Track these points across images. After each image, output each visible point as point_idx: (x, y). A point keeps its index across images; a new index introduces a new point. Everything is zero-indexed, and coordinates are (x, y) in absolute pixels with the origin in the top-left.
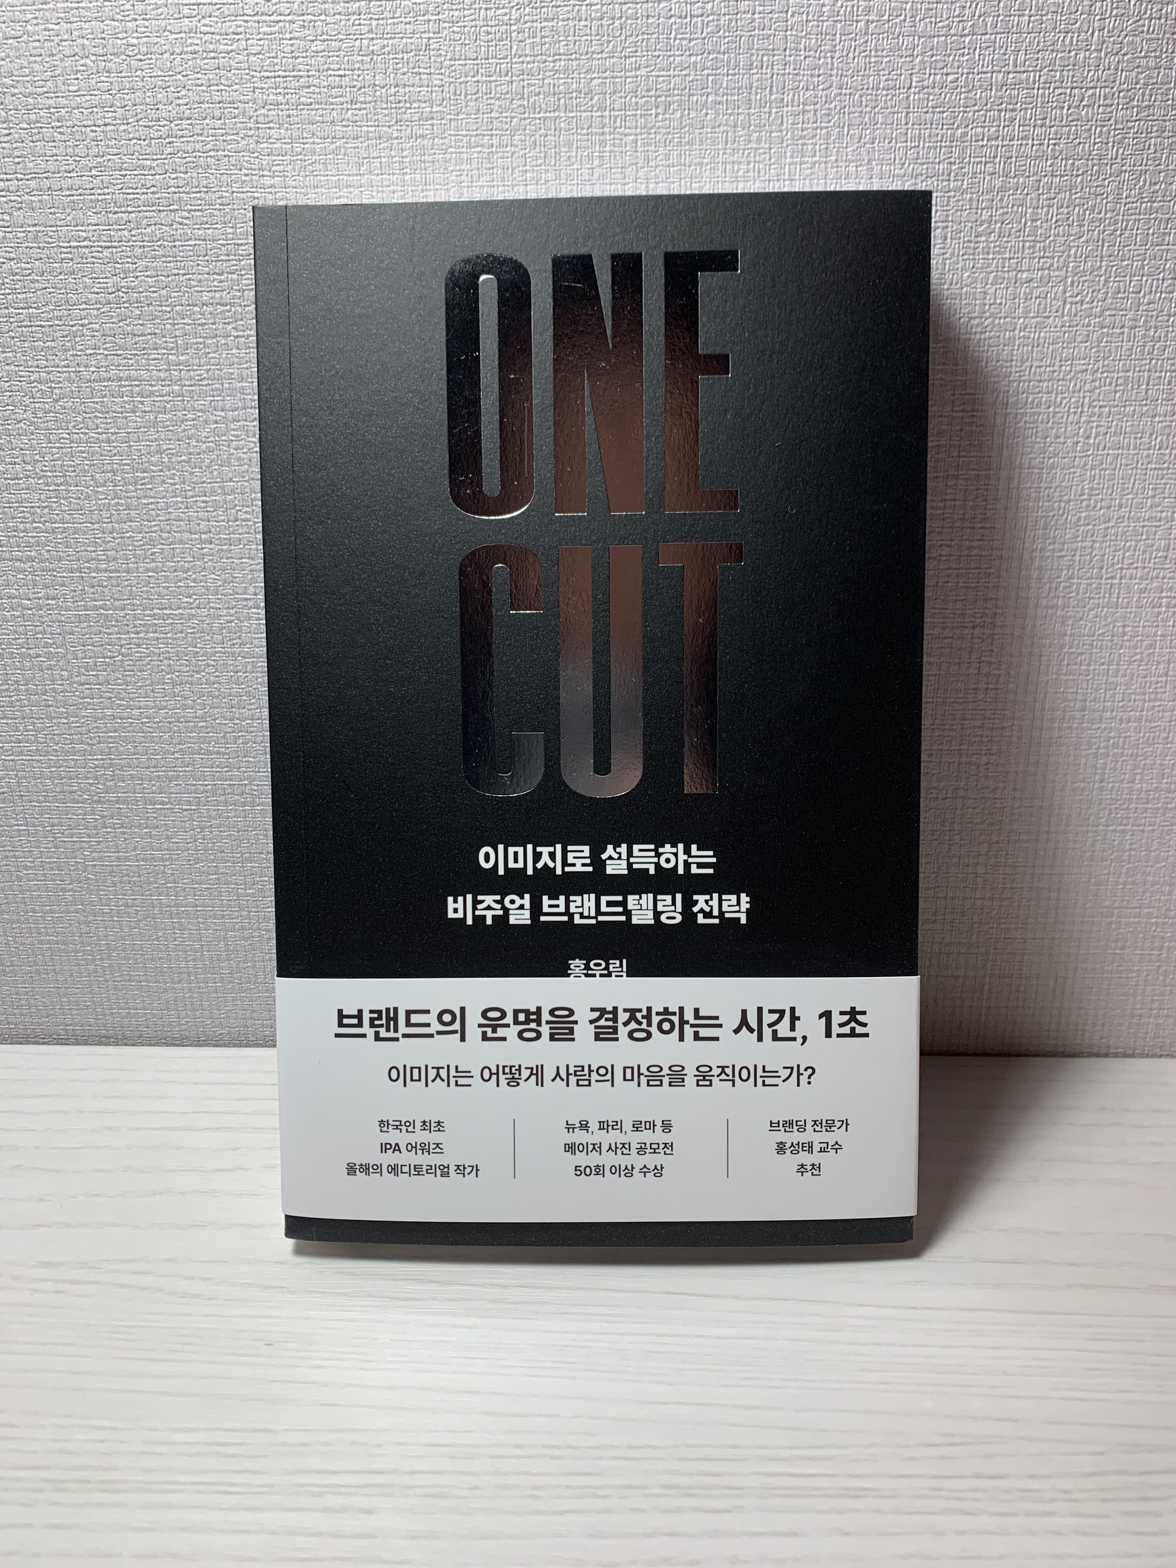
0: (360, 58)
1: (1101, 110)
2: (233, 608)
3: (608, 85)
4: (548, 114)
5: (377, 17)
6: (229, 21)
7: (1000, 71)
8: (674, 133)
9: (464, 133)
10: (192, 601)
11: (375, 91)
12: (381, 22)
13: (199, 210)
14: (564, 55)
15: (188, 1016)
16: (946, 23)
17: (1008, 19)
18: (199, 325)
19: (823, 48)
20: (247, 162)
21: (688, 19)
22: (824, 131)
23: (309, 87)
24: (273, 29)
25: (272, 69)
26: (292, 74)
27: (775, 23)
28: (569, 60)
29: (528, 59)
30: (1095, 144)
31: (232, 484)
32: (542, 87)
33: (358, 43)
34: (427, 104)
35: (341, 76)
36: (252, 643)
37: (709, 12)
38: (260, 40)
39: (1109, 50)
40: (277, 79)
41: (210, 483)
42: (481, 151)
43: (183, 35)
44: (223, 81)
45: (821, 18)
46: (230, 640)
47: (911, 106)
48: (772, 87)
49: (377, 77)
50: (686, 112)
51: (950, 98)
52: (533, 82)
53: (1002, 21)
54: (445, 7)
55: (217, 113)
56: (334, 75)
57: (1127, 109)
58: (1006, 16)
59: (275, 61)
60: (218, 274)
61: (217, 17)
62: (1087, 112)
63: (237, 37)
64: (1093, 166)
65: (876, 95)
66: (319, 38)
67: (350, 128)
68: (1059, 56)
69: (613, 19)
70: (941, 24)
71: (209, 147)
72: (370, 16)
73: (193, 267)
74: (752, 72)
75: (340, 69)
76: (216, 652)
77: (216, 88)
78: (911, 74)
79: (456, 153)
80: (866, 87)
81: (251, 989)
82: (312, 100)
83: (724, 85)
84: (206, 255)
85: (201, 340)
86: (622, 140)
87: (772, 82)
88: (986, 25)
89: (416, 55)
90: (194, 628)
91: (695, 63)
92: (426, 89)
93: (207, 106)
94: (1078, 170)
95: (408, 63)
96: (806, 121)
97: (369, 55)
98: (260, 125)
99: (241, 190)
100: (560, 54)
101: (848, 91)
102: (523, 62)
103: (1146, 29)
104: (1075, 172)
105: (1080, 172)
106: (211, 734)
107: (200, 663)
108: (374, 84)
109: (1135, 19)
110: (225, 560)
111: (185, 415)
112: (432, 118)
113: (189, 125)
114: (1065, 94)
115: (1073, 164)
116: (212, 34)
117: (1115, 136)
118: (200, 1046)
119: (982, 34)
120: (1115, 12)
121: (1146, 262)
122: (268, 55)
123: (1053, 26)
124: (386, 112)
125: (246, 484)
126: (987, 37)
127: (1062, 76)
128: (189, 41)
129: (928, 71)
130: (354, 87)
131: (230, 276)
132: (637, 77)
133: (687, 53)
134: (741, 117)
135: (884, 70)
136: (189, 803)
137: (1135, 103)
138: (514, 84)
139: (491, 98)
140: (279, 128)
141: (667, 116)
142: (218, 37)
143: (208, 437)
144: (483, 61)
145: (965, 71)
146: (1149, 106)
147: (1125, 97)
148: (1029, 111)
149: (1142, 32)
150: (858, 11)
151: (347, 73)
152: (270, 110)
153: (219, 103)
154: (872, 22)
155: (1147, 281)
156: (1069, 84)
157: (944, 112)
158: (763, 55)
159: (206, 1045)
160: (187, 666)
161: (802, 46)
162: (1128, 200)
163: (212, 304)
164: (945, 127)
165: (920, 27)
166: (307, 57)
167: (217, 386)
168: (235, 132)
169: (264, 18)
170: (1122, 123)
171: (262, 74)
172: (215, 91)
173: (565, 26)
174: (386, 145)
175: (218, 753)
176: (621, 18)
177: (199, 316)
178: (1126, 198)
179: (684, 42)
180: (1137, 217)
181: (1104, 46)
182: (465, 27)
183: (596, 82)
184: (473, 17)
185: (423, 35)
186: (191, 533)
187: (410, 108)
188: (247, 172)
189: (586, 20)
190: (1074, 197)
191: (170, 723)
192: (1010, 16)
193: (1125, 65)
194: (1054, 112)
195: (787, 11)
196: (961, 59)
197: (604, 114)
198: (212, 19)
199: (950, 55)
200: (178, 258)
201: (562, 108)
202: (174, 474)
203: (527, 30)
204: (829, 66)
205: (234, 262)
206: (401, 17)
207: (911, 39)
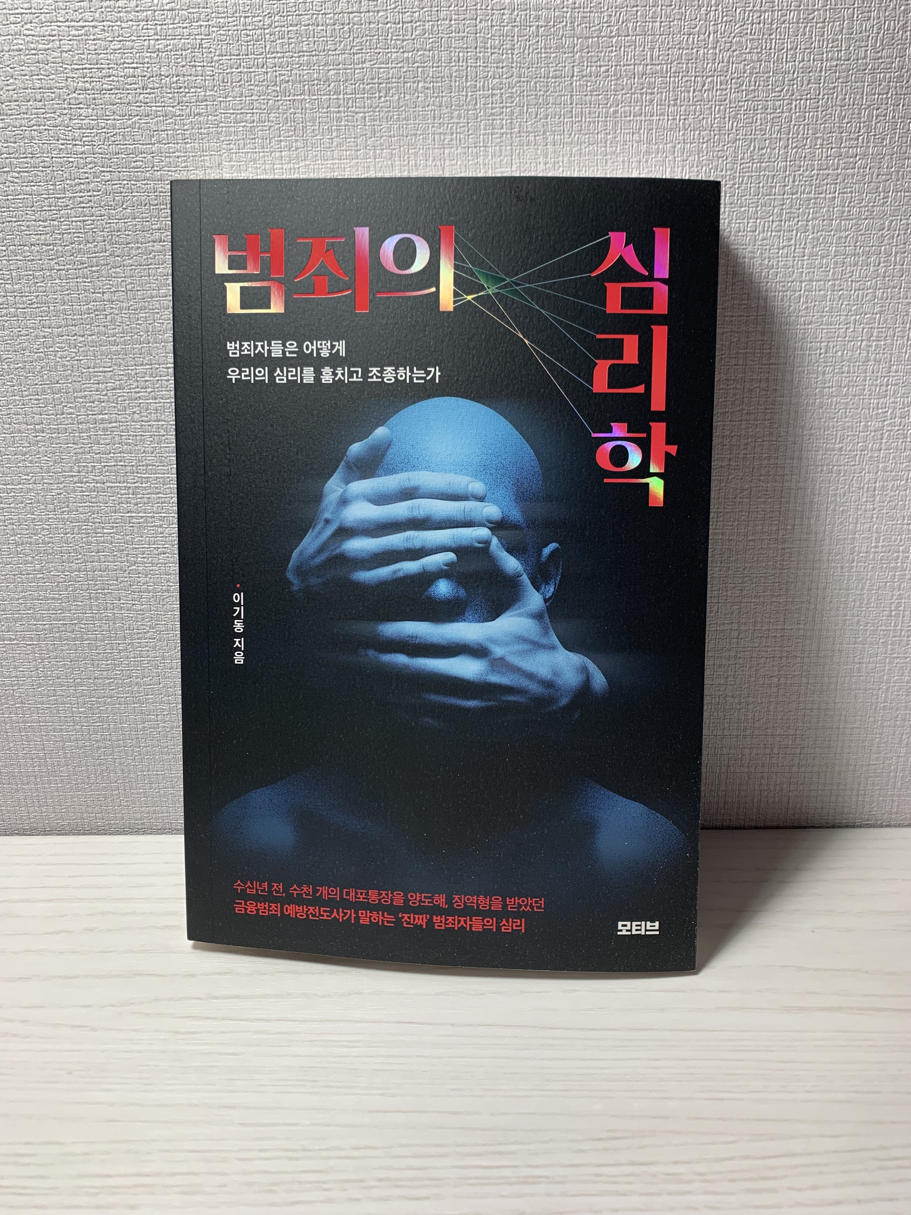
0: (148, 55)
1: (718, 93)
2: (62, 483)
3: (341, 75)
4: (296, 97)
5: (161, 23)
6: (46, 26)
7: (641, 64)
8: (393, 112)
9: (231, 111)
10: (29, 478)
11: (161, 80)
12: (164, 27)
13: (26, 172)
14: (307, 52)
15: (36, 812)
16: (598, 27)
17: (644, 24)
18: (29, 260)
19: (504, 47)
20: (63, 134)
21: (401, 25)
22: (508, 110)
23: (109, 76)
24: (80, 32)
25: (80, 63)
26: (96, 66)
27: (467, 27)
28: (310, 56)
29: (279, 55)
30: (715, 119)
31: (59, 385)
32: (291, 76)
33: (146, 43)
34: (202, 89)
35: (134, 68)
36: (77, 511)
37: (417, 19)
38: (70, 40)
39: (722, 48)
40: (85, 71)
41: (41, 385)
42: (245, 126)
43: (10, 37)
44: (42, 72)
45: (502, 24)
46: (60, 509)
47: (574, 91)
48: (467, 76)
49: (162, 69)
50: (402, 95)
51: (604, 84)
52: (283, 72)
53: (640, 26)
54: (213, 15)
55: (39, 97)
56: (129, 68)
57: (738, 92)
58: (643, 22)
59: (83, 56)
60: (42, 221)
61: (36, 23)
62: (708, 94)
63: (52, 38)
64: (715, 136)
65: (547, 82)
66: (116, 39)
67: (143, 108)
68: (684, 52)
69: (343, 24)
70: (593, 28)
71: (33, 122)
72: (156, 22)
73: (22, 215)
74: (451, 65)
75: (133, 63)
76: (49, 518)
77: (37, 77)
78: (573, 66)
79: (226, 127)
80: (539, 76)
81: (85, 788)
82: (113, 87)
83: (431, 75)
84: (33, 206)
85: (31, 273)
86: (354, 116)
87: (467, 72)
88: (628, 29)
89: (192, 52)
90: (32, 499)
91: (408, 58)
92: (200, 78)
93: (30, 91)
94: (703, 139)
95: (186, 58)
96: (495, 102)
97: (155, 52)
98: (72, 106)
99: (58, 156)
100: (303, 52)
101: (525, 79)
102: (275, 58)
103: (749, 31)
104: (701, 140)
105: (705, 140)
106: (47, 584)
107: (37, 527)
108: (160, 75)
109: (740, 24)
110: (54, 446)
111: (20, 331)
112: (206, 100)
113: (16, 105)
114: (691, 81)
115: (700, 134)
116: (33, 36)
117: (730, 113)
118: (46, 835)
119: (625, 36)
120: (725, 19)
121: (759, 209)
122: (76, 52)
123: (679, 29)
124: (170, 95)
125: (70, 385)
126: (630, 38)
127: (687, 67)
128: (15, 41)
129: (585, 64)
130: (145, 76)
131: (52, 222)
132: (363, 68)
133: (401, 50)
134: (444, 99)
135: (552, 63)
136: (32, 639)
137: (744, 88)
138: (269, 75)
139: (251, 85)
140: (87, 108)
141: (388, 98)
142: (37, 38)
143: (39, 349)
144: (244, 57)
145: (614, 64)
146: (754, 90)
147: (736, 83)
148: (664, 94)
149: (747, 34)
150: (530, 18)
151: (139, 65)
152: (80, 94)
153: (40, 89)
154: (542, 27)
155: (760, 223)
156: (693, 73)
157: (599, 95)
158: (459, 52)
159: (51, 835)
160: (27, 529)
161: (489, 45)
162: (742, 161)
163: (38, 244)
164: (601, 106)
165: (578, 31)
166: (107, 54)
167: (44, 308)
168: (53, 111)
169: (73, 24)
170: (735, 103)
171: (73, 66)
172: (36, 79)
173: (306, 30)
174: (171, 121)
175: (53, 599)
176: (349, 24)
177: (29, 254)
178: (741, 159)
179: (398, 42)
180: (750, 174)
181: (718, 44)
182: (229, 30)
183: (332, 72)
184: (235, 23)
185: (197, 37)
186: (28, 425)
187: (189, 93)
188: (63, 142)
189: (322, 25)
190: (701, 159)
191: (14, 575)
192: (646, 22)
193: (734, 59)
194: (683, 95)
195: (476, 19)
196: (610, 54)
197: (339, 97)
198: (32, 25)
199: (602, 52)
200: (11, 209)
201: (307, 92)
202: (12, 378)
203: (277, 33)
204: (510, 61)
205: (55, 212)
206: (179, 23)
207: (571, 39)
